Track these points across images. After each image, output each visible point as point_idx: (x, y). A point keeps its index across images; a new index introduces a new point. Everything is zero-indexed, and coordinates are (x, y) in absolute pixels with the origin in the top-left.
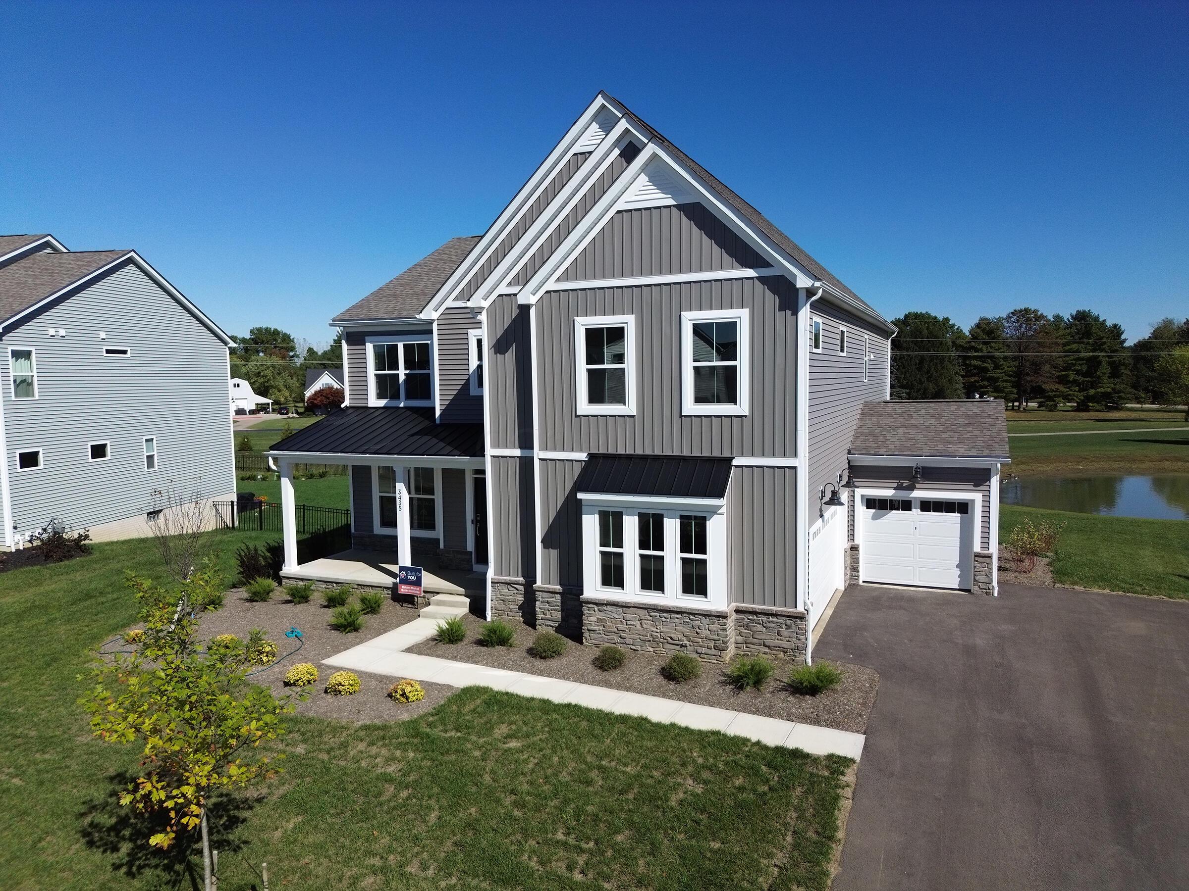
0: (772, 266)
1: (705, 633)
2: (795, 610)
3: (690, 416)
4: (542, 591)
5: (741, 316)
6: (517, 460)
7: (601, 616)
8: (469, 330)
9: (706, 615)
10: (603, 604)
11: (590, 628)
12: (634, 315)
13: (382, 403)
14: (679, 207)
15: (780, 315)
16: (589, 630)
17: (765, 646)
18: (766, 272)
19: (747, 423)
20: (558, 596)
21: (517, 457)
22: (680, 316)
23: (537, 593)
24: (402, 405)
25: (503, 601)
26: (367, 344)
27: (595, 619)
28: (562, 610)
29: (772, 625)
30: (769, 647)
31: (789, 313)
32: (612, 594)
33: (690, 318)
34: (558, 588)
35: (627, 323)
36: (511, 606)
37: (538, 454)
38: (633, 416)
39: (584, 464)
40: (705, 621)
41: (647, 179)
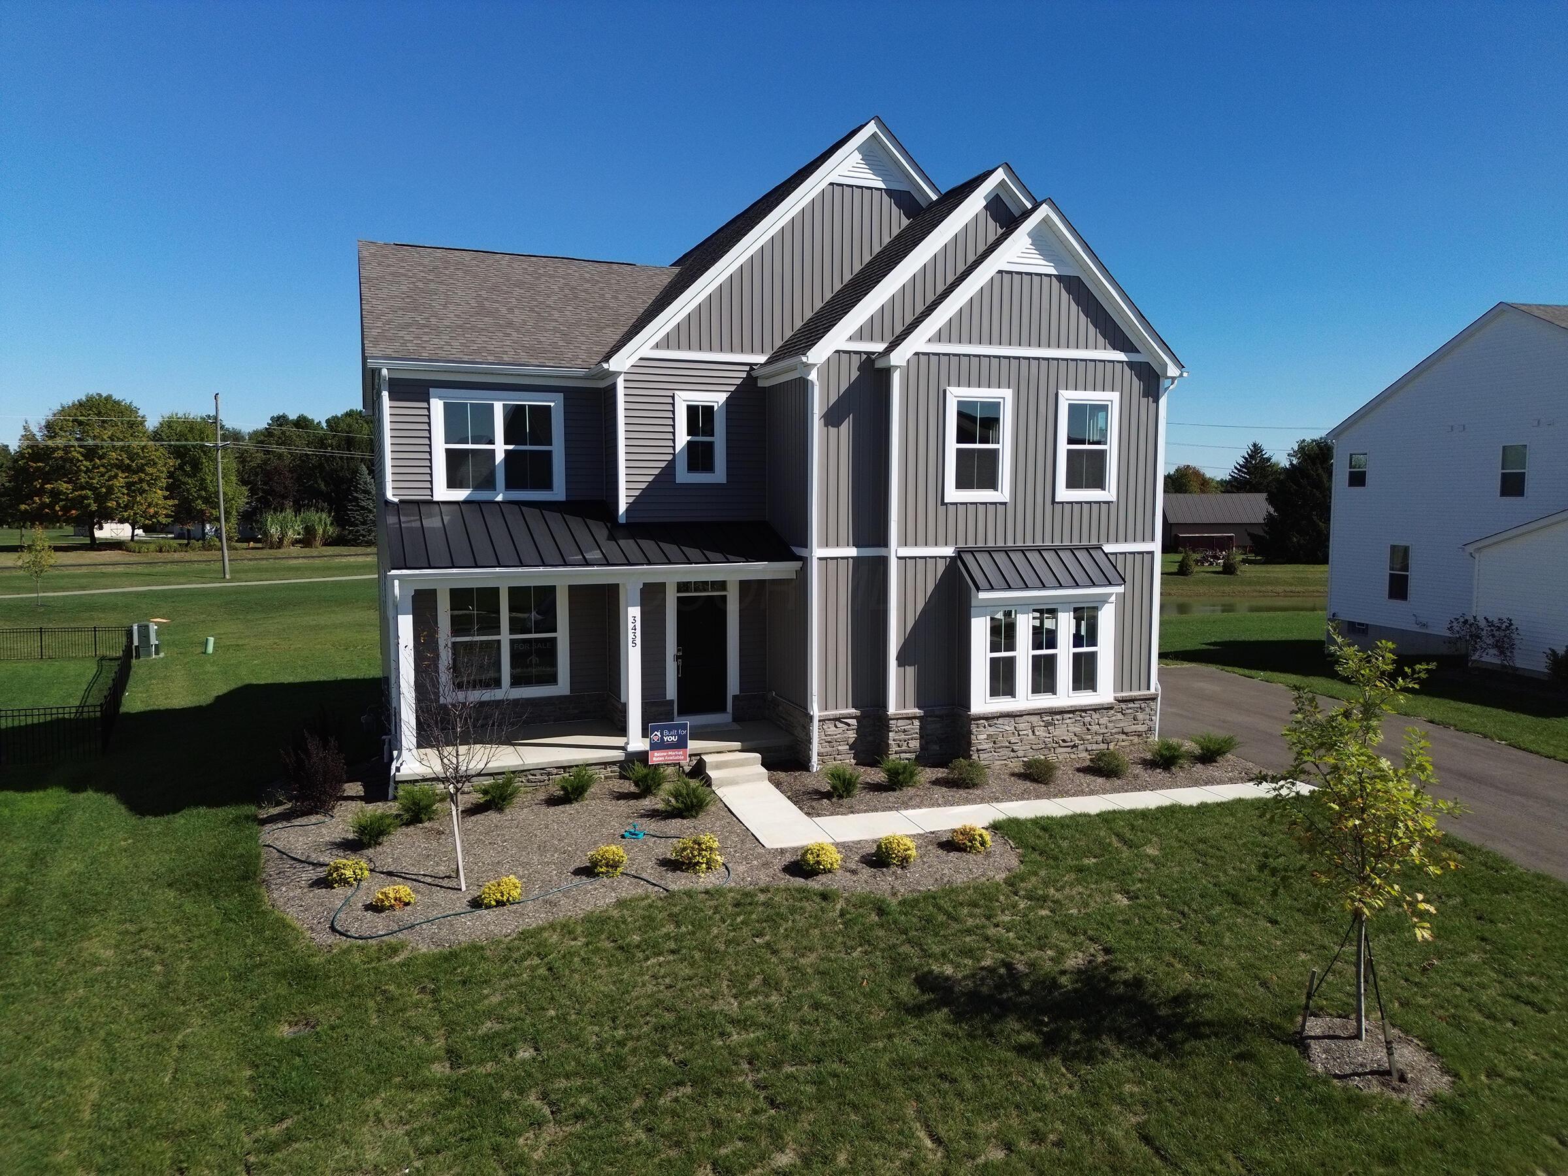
0: (1138, 352)
1: (1095, 728)
2: (1147, 692)
3: (1062, 503)
4: (897, 719)
5: (1112, 398)
6: (851, 561)
7: (991, 731)
8: (676, 392)
9: (1096, 709)
10: (994, 718)
11: (980, 747)
12: (1011, 390)
13: (461, 495)
14: (1059, 278)
15: (1144, 401)
16: (978, 750)
17: (1123, 733)
18: (1136, 358)
19: (1113, 508)
20: (917, 723)
21: (852, 557)
22: (1057, 395)
23: (891, 722)
24: (499, 498)
25: (829, 742)
26: (433, 401)
27: (985, 736)
28: (921, 737)
29: (1130, 711)
30: (1126, 734)
31: (1151, 399)
32: (1004, 704)
33: (1068, 397)
34: (917, 711)
35: (1004, 398)
36: (840, 748)
37: (896, 550)
38: (1005, 504)
39: (948, 560)
40: (1095, 716)
41: (1030, 241)
